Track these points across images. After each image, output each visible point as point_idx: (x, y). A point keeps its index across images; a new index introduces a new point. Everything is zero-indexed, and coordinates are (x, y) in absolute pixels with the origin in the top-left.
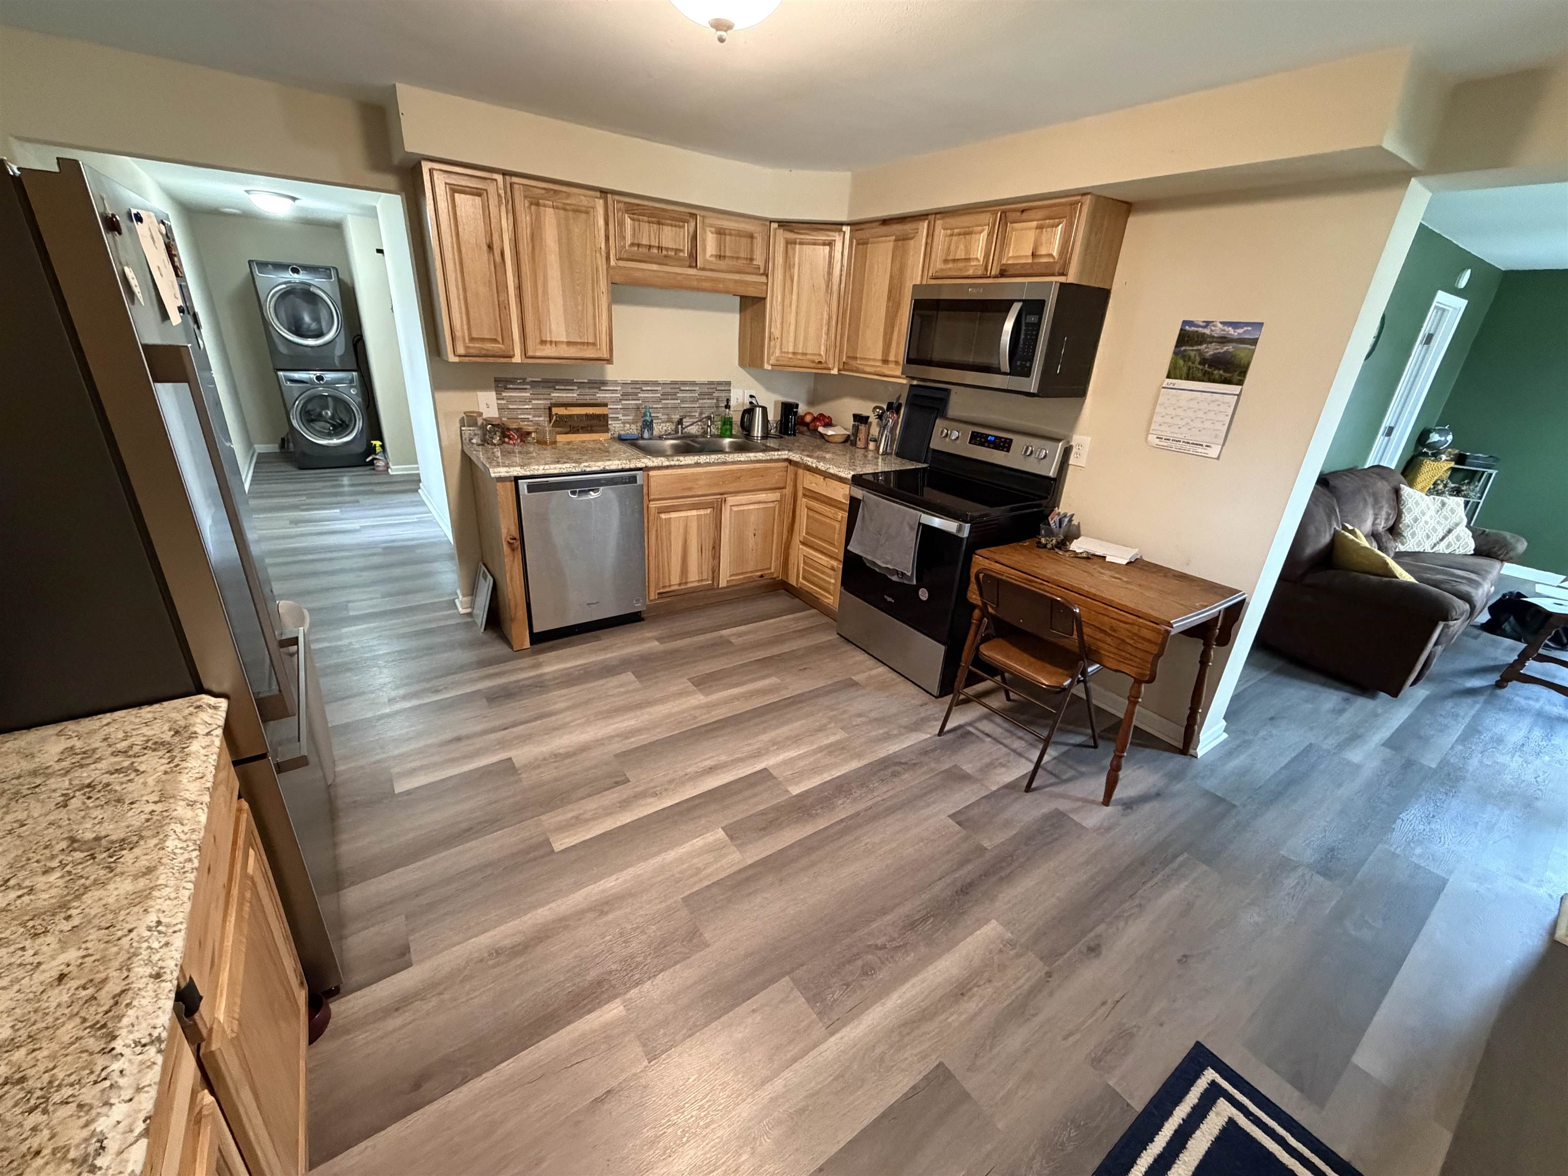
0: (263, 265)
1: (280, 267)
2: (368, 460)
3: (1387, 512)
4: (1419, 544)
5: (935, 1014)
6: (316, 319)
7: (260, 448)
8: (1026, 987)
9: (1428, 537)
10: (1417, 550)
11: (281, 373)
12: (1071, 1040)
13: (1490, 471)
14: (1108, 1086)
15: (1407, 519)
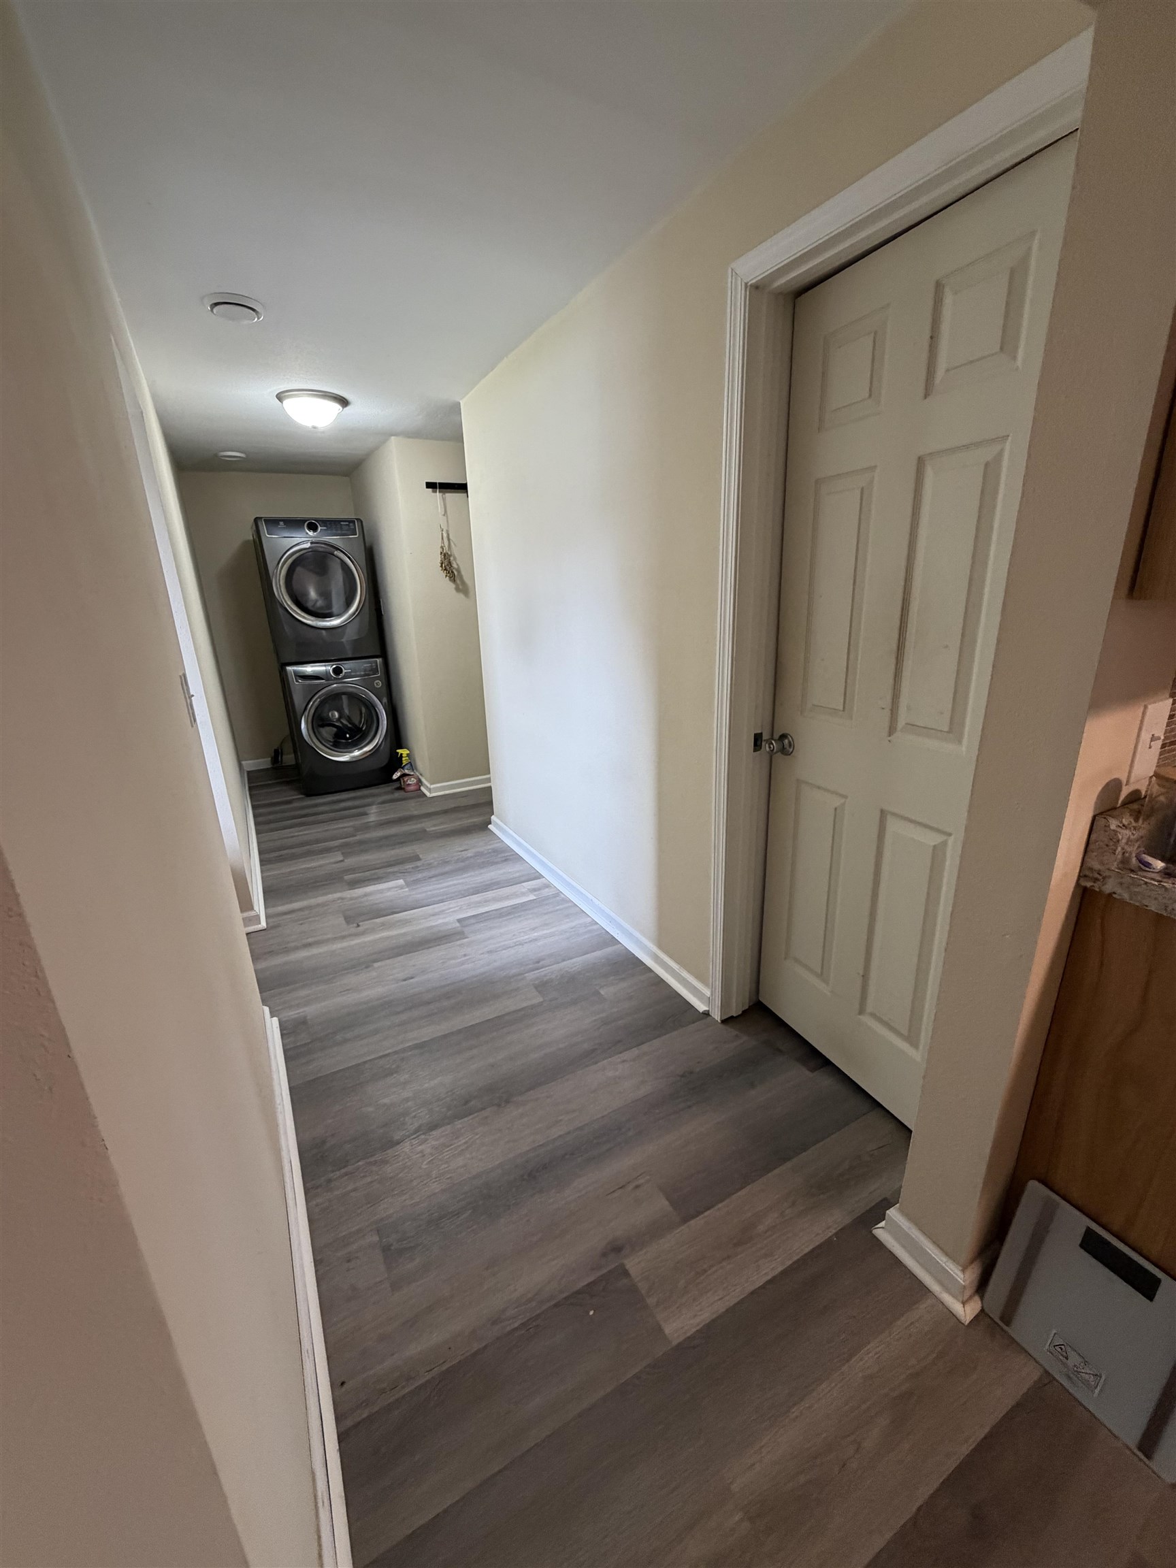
0: (273, 523)
1: (294, 524)
2: (395, 777)
6: (325, 594)
7: (250, 765)
11: (289, 668)
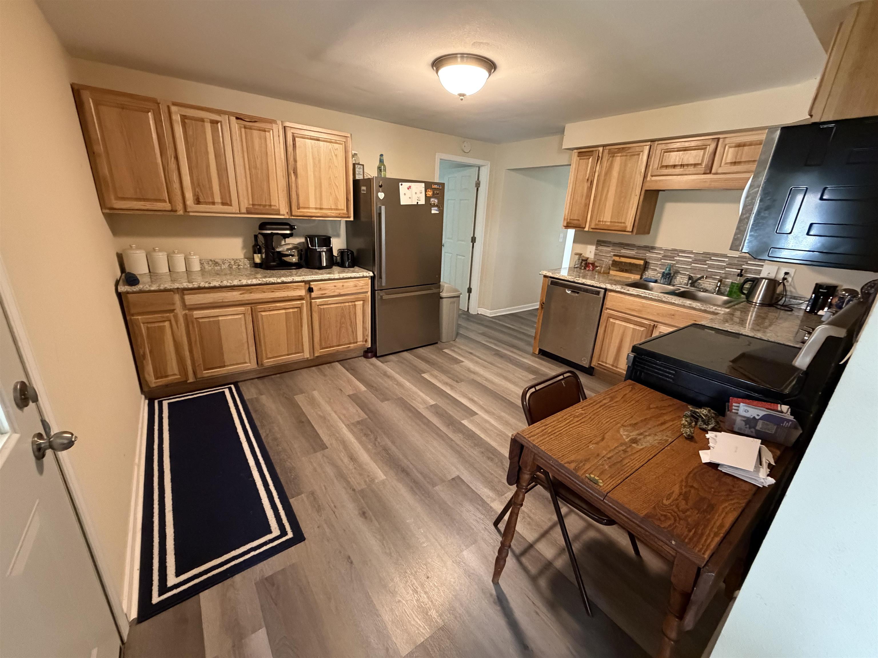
5: (346, 450)
8: (350, 480)
12: (323, 488)
14: (302, 494)
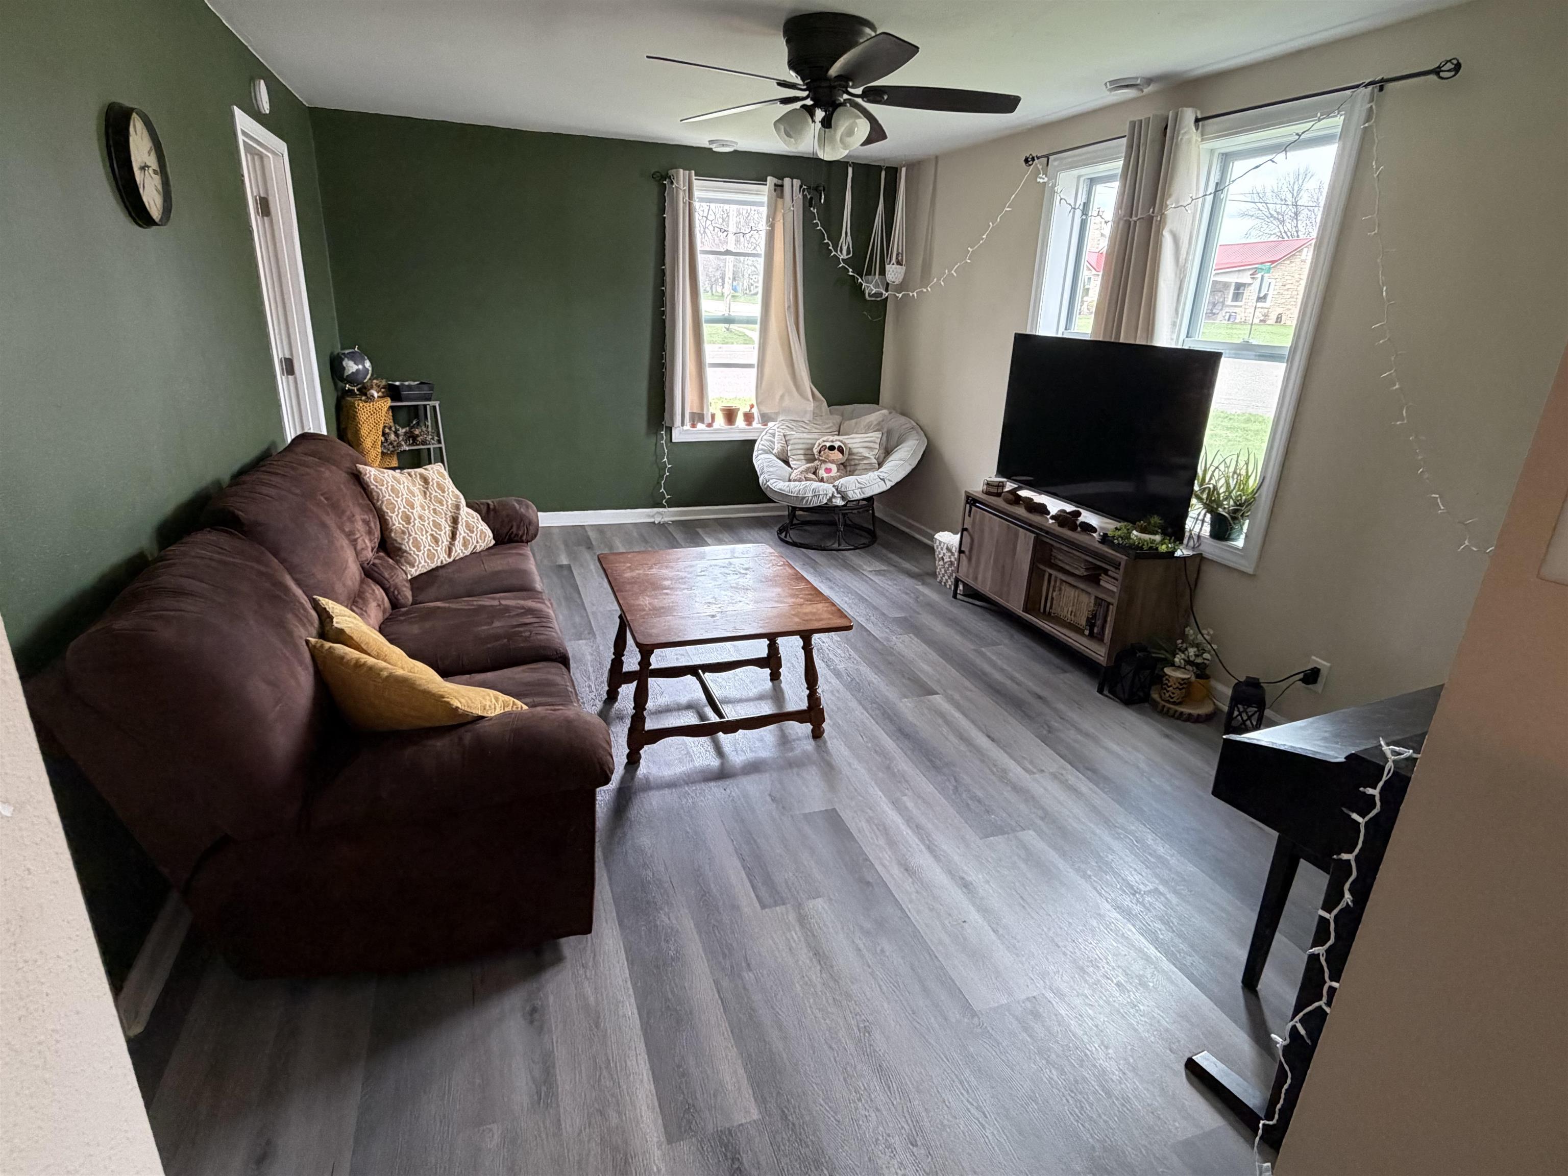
3: (364, 521)
4: (431, 556)
9: (436, 541)
10: (433, 566)
13: (432, 403)
15: (396, 521)
